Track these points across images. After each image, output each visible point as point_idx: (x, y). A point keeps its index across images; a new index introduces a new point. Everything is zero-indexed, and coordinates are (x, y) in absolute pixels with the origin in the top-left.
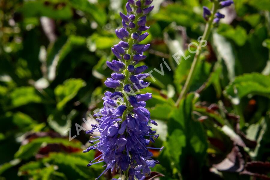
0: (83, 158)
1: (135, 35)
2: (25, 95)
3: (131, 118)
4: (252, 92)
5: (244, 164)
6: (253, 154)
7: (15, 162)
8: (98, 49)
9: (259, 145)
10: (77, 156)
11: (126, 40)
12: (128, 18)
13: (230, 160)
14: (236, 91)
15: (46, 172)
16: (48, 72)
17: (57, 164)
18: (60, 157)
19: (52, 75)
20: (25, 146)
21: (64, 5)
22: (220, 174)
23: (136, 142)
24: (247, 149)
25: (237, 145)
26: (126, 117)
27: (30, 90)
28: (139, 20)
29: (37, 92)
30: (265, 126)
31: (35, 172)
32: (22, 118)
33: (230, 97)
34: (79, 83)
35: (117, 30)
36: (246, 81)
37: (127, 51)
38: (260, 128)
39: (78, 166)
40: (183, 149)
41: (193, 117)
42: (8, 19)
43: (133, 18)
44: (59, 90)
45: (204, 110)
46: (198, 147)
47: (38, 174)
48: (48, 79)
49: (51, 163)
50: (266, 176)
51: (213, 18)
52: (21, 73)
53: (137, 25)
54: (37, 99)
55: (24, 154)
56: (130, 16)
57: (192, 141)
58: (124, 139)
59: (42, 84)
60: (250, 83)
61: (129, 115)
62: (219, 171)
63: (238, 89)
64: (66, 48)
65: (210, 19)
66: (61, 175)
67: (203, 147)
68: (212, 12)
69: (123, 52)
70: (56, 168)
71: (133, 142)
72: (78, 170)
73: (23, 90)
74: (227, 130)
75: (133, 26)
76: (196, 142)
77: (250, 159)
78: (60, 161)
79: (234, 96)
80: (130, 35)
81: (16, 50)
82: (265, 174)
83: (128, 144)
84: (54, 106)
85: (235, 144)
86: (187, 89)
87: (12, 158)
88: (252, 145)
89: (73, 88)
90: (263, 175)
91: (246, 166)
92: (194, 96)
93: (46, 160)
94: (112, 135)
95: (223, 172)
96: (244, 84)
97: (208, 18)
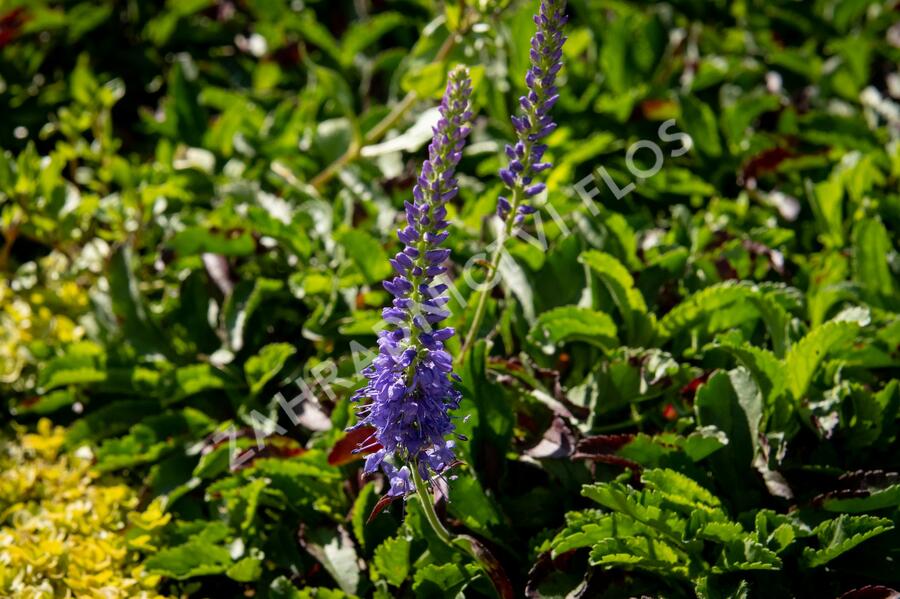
0: (309, 463)
1: (430, 235)
2: (196, 377)
3: (426, 369)
4: (564, 339)
5: (575, 445)
6: (585, 428)
7: (194, 483)
8: (308, 295)
9: (593, 414)
10: (299, 461)
11: (415, 245)
12: (419, 209)
13: (550, 440)
14: (547, 334)
15: (252, 490)
16: (230, 339)
17: (268, 476)
18: (273, 465)
19: (237, 342)
20: (208, 455)
21: (241, 231)
22: (538, 463)
23: (432, 407)
24: (574, 421)
25: (560, 416)
26: (417, 368)
27: (203, 369)
28: (436, 212)
29: (214, 371)
30: (595, 386)
31: (234, 492)
32: (193, 415)
33: (538, 344)
34: (286, 350)
35: (399, 230)
36: (560, 317)
37: (416, 262)
38: (589, 391)
39: (301, 477)
40: (475, 430)
41: (488, 377)
42: (154, 262)
43: (427, 209)
44: (251, 365)
45: (503, 366)
46: (497, 425)
47: (238, 496)
48: (231, 349)
49: (258, 475)
50: (615, 457)
51: (515, 215)
52: (180, 346)
53: (433, 220)
54: (217, 382)
55: (207, 469)
56: (422, 206)
57: (489, 416)
58: (413, 403)
59: (222, 357)
60: (566, 320)
61: (421, 363)
62: (535, 458)
63: (550, 331)
64: (254, 298)
65: (509, 216)
66: (277, 492)
67: (507, 424)
68: (512, 205)
69: (410, 265)
70: (268, 481)
71: (428, 408)
72: (301, 484)
73: (191, 370)
74: (540, 395)
75: (426, 222)
76: (494, 417)
77: (581, 436)
78: (273, 472)
79: (545, 342)
80: (422, 236)
81: (169, 309)
82: (613, 454)
83: (420, 411)
84: (246, 391)
85: (556, 414)
86: (474, 335)
87: (189, 477)
88: (582, 414)
89: (276, 358)
90: (609, 456)
91: (579, 445)
92: (484, 344)
93: (248, 472)
94: (394, 399)
95: (541, 459)
96: (557, 323)
97: (506, 214)
